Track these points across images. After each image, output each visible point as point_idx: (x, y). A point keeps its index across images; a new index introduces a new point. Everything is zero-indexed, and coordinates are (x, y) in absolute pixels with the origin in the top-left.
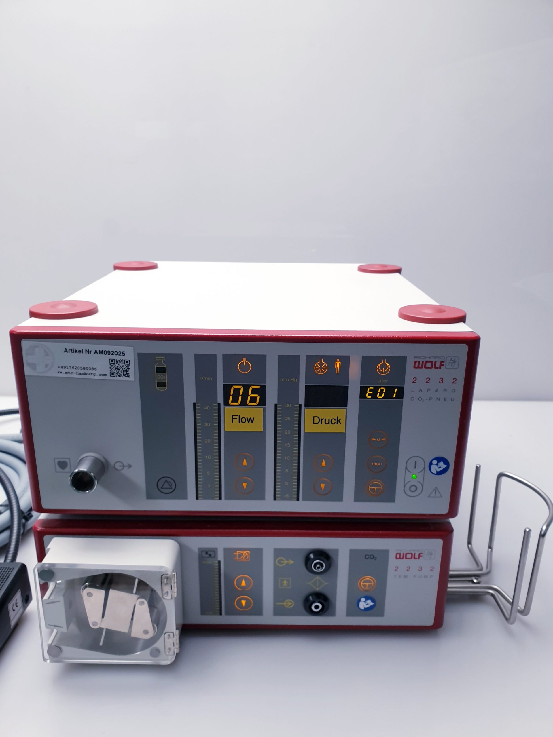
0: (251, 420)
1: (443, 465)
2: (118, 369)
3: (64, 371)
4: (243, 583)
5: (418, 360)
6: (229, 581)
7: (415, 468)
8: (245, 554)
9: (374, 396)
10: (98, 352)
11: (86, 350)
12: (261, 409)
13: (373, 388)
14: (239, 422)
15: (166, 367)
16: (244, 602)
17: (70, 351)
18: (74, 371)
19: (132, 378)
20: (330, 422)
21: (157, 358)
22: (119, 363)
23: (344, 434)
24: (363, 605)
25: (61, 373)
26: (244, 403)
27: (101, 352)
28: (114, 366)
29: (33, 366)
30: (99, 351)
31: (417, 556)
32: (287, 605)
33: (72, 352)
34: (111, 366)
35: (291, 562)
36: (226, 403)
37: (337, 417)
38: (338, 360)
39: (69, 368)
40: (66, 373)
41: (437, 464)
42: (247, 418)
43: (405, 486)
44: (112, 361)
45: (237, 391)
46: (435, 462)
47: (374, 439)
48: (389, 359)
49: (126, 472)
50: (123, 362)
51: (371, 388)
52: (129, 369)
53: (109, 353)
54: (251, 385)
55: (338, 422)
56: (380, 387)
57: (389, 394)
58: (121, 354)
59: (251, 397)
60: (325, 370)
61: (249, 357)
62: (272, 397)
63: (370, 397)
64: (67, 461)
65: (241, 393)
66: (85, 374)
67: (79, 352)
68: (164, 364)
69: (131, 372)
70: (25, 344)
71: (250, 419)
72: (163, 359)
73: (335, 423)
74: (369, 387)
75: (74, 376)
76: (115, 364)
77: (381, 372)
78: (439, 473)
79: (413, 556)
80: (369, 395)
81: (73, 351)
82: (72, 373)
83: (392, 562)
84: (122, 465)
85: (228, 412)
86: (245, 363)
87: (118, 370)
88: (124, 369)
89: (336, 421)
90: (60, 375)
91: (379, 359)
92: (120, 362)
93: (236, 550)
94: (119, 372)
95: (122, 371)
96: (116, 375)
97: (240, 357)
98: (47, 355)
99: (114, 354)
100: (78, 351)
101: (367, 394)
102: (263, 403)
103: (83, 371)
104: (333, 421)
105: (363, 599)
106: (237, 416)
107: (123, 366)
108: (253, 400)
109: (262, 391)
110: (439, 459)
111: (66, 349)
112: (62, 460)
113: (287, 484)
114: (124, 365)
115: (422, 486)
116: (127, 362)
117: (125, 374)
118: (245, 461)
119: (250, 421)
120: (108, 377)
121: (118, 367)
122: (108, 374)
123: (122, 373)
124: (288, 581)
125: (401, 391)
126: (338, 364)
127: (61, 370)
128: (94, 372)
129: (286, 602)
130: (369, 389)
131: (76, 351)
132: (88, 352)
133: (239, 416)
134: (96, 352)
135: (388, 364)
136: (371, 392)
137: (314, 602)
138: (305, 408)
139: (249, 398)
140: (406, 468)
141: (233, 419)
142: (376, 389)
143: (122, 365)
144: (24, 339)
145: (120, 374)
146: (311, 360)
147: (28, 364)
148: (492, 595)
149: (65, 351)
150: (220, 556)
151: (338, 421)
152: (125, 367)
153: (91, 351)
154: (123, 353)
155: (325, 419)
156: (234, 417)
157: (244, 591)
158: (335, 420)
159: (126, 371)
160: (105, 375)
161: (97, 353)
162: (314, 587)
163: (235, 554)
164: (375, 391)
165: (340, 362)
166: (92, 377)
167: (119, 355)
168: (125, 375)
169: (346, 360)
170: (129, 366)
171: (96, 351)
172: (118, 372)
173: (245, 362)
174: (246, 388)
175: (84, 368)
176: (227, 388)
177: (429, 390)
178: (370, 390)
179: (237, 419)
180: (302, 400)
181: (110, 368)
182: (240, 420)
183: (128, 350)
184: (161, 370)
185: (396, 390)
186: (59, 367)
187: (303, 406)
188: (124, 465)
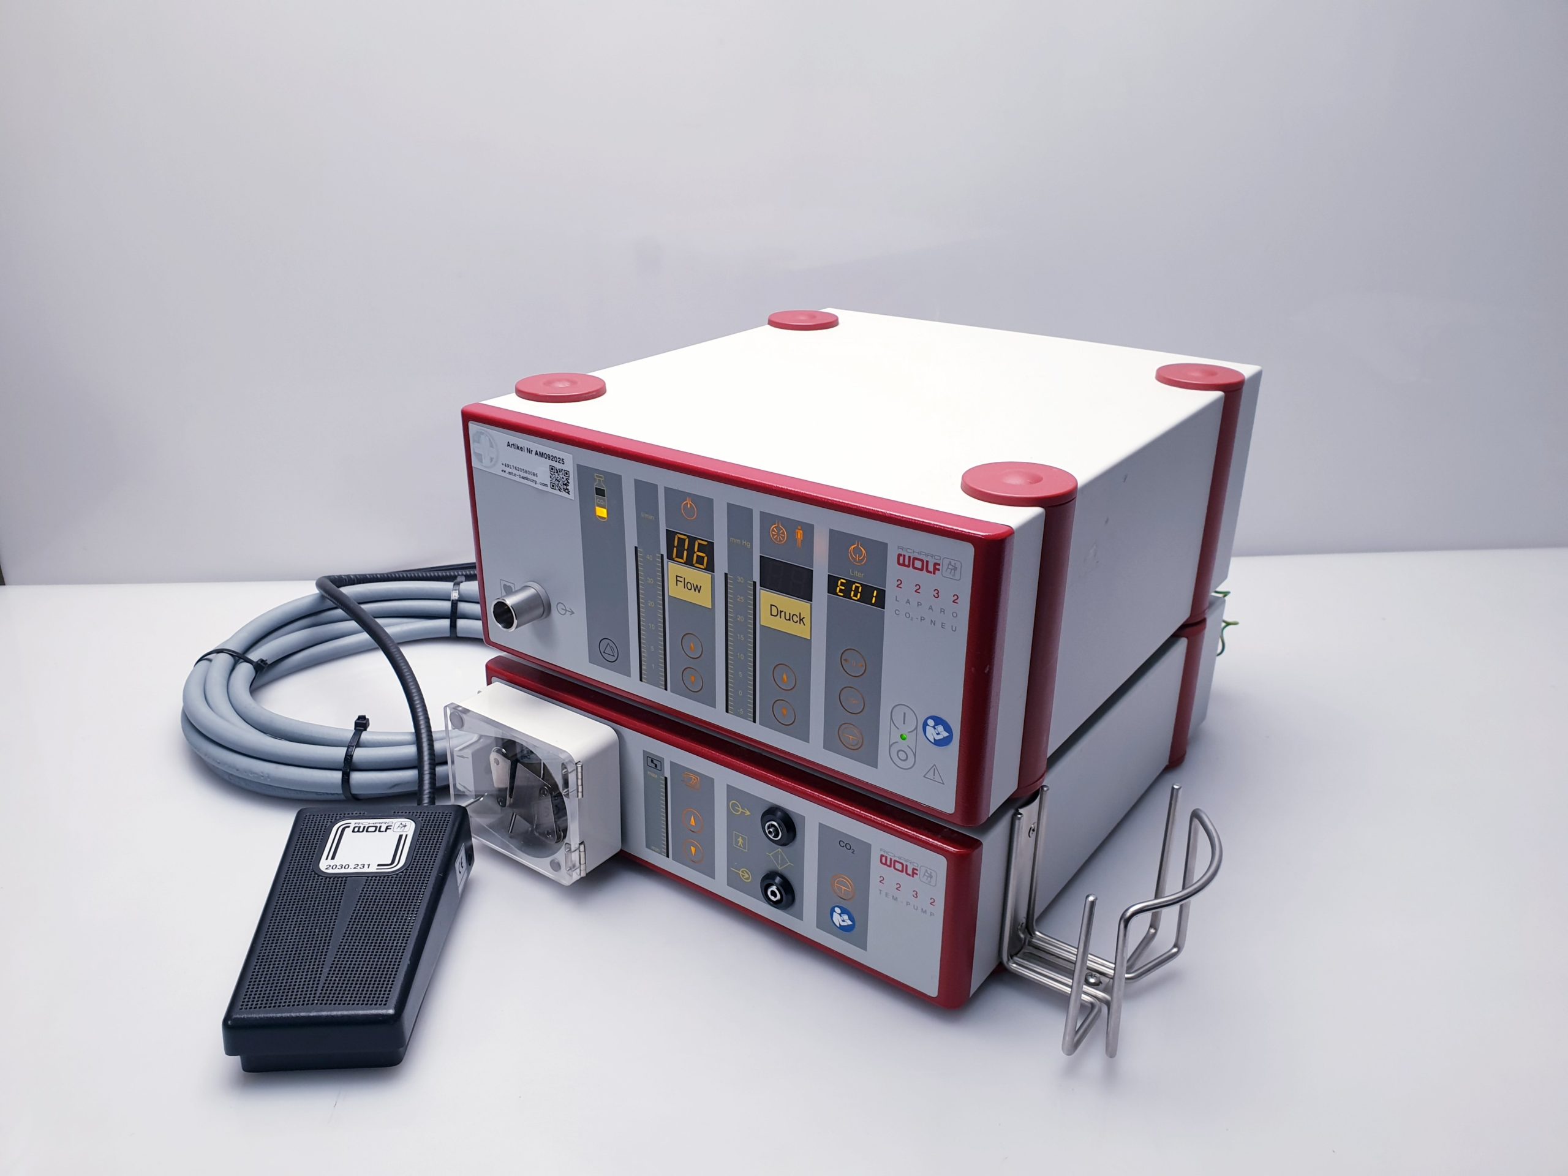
0: (697, 589)
3: (508, 470)
4: (693, 822)
5: (903, 553)
6: (677, 812)
7: (904, 723)
8: (695, 779)
9: (846, 594)
11: (527, 449)
12: (709, 576)
13: (844, 581)
14: (685, 588)
15: (605, 488)
16: (693, 849)
17: (512, 446)
18: (517, 473)
19: (571, 496)
20: (791, 618)
21: (596, 476)
22: (559, 473)
23: (810, 641)
25: (505, 472)
26: (689, 562)
27: (542, 455)
28: (554, 476)
30: (540, 452)
32: (742, 876)
34: (551, 475)
35: (747, 812)
36: (670, 556)
37: (800, 614)
38: (799, 528)
39: (511, 467)
40: (509, 473)
42: (693, 584)
43: (890, 746)
44: (552, 468)
45: (682, 542)
46: (931, 722)
48: (866, 542)
49: (567, 618)
50: (563, 472)
51: (842, 580)
52: (569, 483)
53: (548, 457)
54: (697, 539)
55: (801, 622)
56: (854, 582)
57: (866, 597)
59: (697, 556)
61: (693, 497)
62: (721, 562)
63: (842, 594)
64: (512, 586)
65: (686, 546)
66: (527, 479)
67: (521, 449)
68: (603, 485)
69: (571, 487)
70: (474, 426)
71: (697, 586)
72: (602, 478)
73: (797, 621)
74: (840, 578)
75: (517, 479)
76: (556, 474)
77: (855, 560)
80: (839, 591)
81: (515, 447)
82: (515, 475)
83: (876, 865)
84: (563, 608)
85: (672, 569)
87: (558, 482)
88: (564, 481)
89: (798, 619)
90: (503, 474)
91: (851, 538)
93: (684, 769)
95: (562, 485)
96: (556, 488)
97: (684, 496)
99: (554, 459)
101: (837, 588)
102: (711, 567)
103: (525, 475)
104: (795, 619)
106: (682, 577)
108: (700, 560)
109: (710, 551)
111: (508, 442)
112: (507, 584)
113: (739, 693)
114: (564, 477)
115: (915, 755)
116: (567, 473)
117: (566, 490)
118: (691, 645)
120: (549, 489)
121: (557, 477)
122: (549, 485)
123: (563, 487)
124: (743, 839)
125: (882, 596)
127: (504, 468)
128: (534, 478)
129: (741, 872)
130: (840, 582)
131: (518, 448)
132: (529, 451)
133: (684, 578)
136: (843, 588)
137: (773, 885)
138: (761, 589)
139: (695, 556)
140: (892, 719)
141: (676, 580)
142: (850, 584)
143: (561, 476)
144: (473, 420)
145: (560, 487)
146: (767, 519)
147: (475, 453)
149: (508, 446)
150: (667, 772)
151: (801, 620)
152: (565, 479)
153: (532, 451)
154: (562, 461)
155: (785, 613)
156: (679, 578)
157: (694, 834)
158: (797, 617)
159: (566, 485)
160: (546, 485)
161: (538, 454)
162: (776, 863)
163: (683, 774)
164: (848, 586)
165: (802, 532)
166: (533, 484)
167: (559, 462)
169: (810, 531)
170: (569, 479)
171: (537, 451)
172: (558, 485)
174: (692, 541)
175: (526, 472)
176: (671, 536)
177: (918, 604)
178: (842, 584)
179: (681, 582)
180: (756, 577)
181: (551, 477)
182: (686, 586)
183: (568, 458)
184: (600, 492)
185: (876, 592)
186: (503, 464)
187: (758, 586)
188: (567, 609)
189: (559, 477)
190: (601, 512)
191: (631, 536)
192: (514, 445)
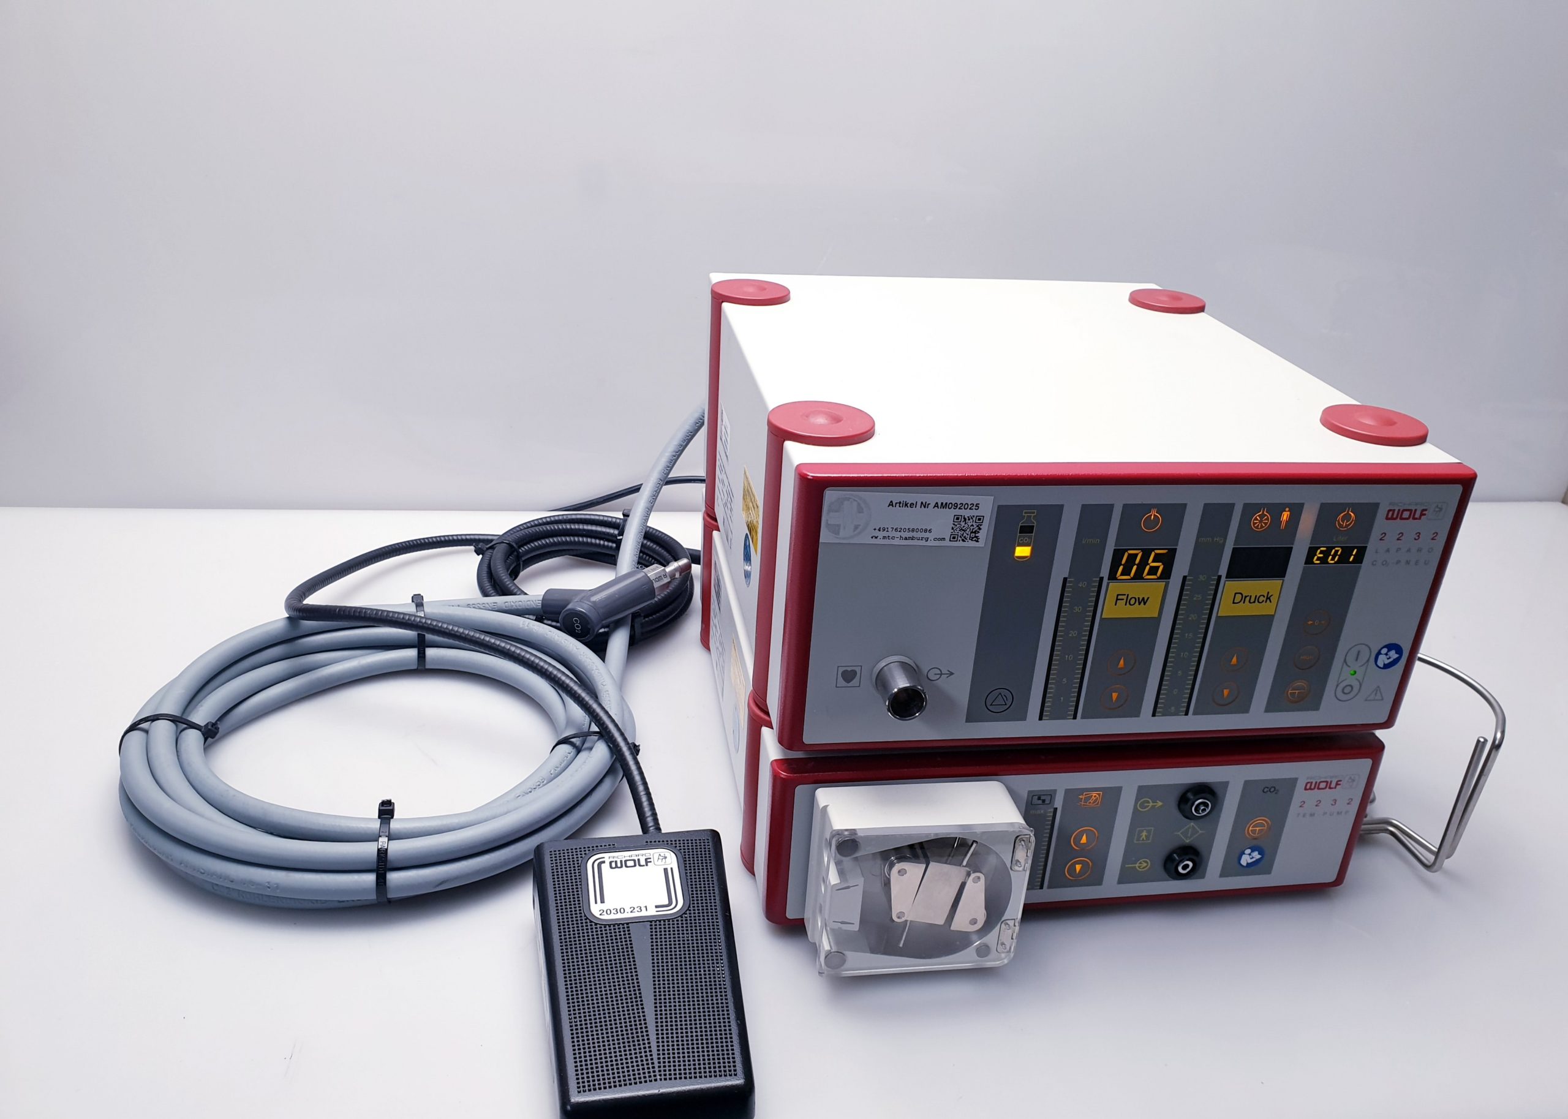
0: (1144, 601)
1: (1393, 655)
2: (963, 530)
3: (881, 534)
4: (1084, 840)
6: (1064, 837)
7: (1357, 660)
8: (1095, 796)
9: (1323, 560)
10: (939, 505)
11: (922, 503)
12: (1162, 584)
13: (1325, 549)
14: (1126, 605)
15: (1035, 525)
16: (1078, 867)
17: (898, 505)
18: (898, 534)
19: (981, 544)
20: (1257, 599)
21: (1026, 513)
22: (967, 521)
23: (1272, 617)
24: (1245, 860)
25: (876, 538)
26: (1138, 576)
27: (944, 506)
28: (958, 526)
29: (835, 529)
30: (942, 503)
31: (1333, 785)
32: (1139, 867)
33: (900, 507)
34: (954, 526)
35: (1160, 804)
36: (1112, 577)
37: (1268, 593)
38: (1287, 509)
39: (890, 529)
40: (884, 537)
41: (1386, 654)
42: (1139, 598)
43: (1337, 686)
44: (957, 518)
45: (1132, 557)
46: (1384, 651)
47: (1310, 622)
48: (1355, 507)
49: (943, 683)
50: (974, 519)
51: (1322, 549)
52: (980, 529)
53: (956, 506)
54: (1153, 550)
55: (1268, 601)
56: (1334, 548)
57: (1344, 559)
58: (974, 507)
59: (1151, 567)
60: (1266, 524)
61: (1160, 508)
62: (1181, 566)
63: (1318, 562)
64: (858, 669)
65: (1137, 561)
66: (912, 538)
67: (911, 505)
68: (1033, 521)
69: (982, 535)
70: (830, 496)
71: (1143, 599)
72: (1034, 513)
73: (1263, 601)
74: (1319, 548)
75: (897, 542)
76: (962, 523)
77: (1341, 526)
78: (1386, 666)
79: (1328, 785)
80: (1317, 560)
81: (901, 505)
82: (893, 538)
83: (1299, 794)
84: (939, 672)
85: (1113, 589)
86: (1152, 517)
87: (963, 532)
88: (973, 529)
89: (1265, 599)
90: (874, 541)
91: (1342, 507)
92: (969, 519)
93: (1082, 791)
94: (965, 534)
95: (969, 533)
96: (959, 538)
97: (1146, 508)
98: (860, 510)
99: (963, 507)
100: (909, 505)
101: (1316, 558)
102: (1166, 575)
103: (911, 534)
104: (1261, 599)
105: (1248, 851)
106: (1125, 595)
107: (972, 525)
108: (1153, 571)
109: (1168, 559)
110: (1390, 647)
111: (891, 502)
112: (849, 669)
113: (1175, 692)
114: (974, 524)
115: (1361, 685)
116: (980, 519)
117: (973, 538)
118: (1122, 662)
119: (1142, 603)
120: (947, 543)
121: (964, 527)
122: (947, 539)
123: (969, 536)
124: (1149, 832)
125: (1362, 551)
126: (1285, 516)
127: (877, 533)
128: (927, 535)
129: (1140, 863)
130: (1319, 551)
131: (906, 505)
132: (925, 505)
133: (1128, 595)
134: (936, 505)
135: (1351, 513)
136: (1321, 555)
137: (1182, 861)
138: (1225, 581)
139: (1148, 568)
140: (1345, 661)
141: (1117, 599)
142: (1330, 549)
143: (970, 524)
144: (827, 489)
145: (965, 537)
146: (1250, 509)
147: (828, 525)
148: (1392, 834)
149: (890, 505)
150: (1058, 803)
151: (1268, 598)
152: (975, 526)
153: (929, 504)
154: (976, 506)
155: (1251, 596)
156: (1120, 597)
157: (1083, 851)
158: (1264, 597)
159: (975, 532)
160: (944, 539)
161: (938, 507)
162: (1185, 839)
163: (1081, 797)
164: (1326, 554)
165: (1289, 513)
166: (923, 543)
167: (970, 509)
168: (971, 539)
169: (1297, 510)
170: (981, 525)
171: (937, 503)
172: (963, 535)
173: (1154, 515)
174: (1146, 553)
175: (913, 530)
176: (1118, 554)
177: (1399, 549)
178: (1321, 552)
179: (1123, 599)
180: (1223, 571)
181: (953, 529)
182: (1128, 602)
183: (986, 503)
184: (1027, 530)
185: (1355, 550)
186: (875, 529)
187: (1223, 579)
188: (943, 672)
189: (966, 526)
190: (1023, 551)
191: (1061, 567)
192: (900, 503)
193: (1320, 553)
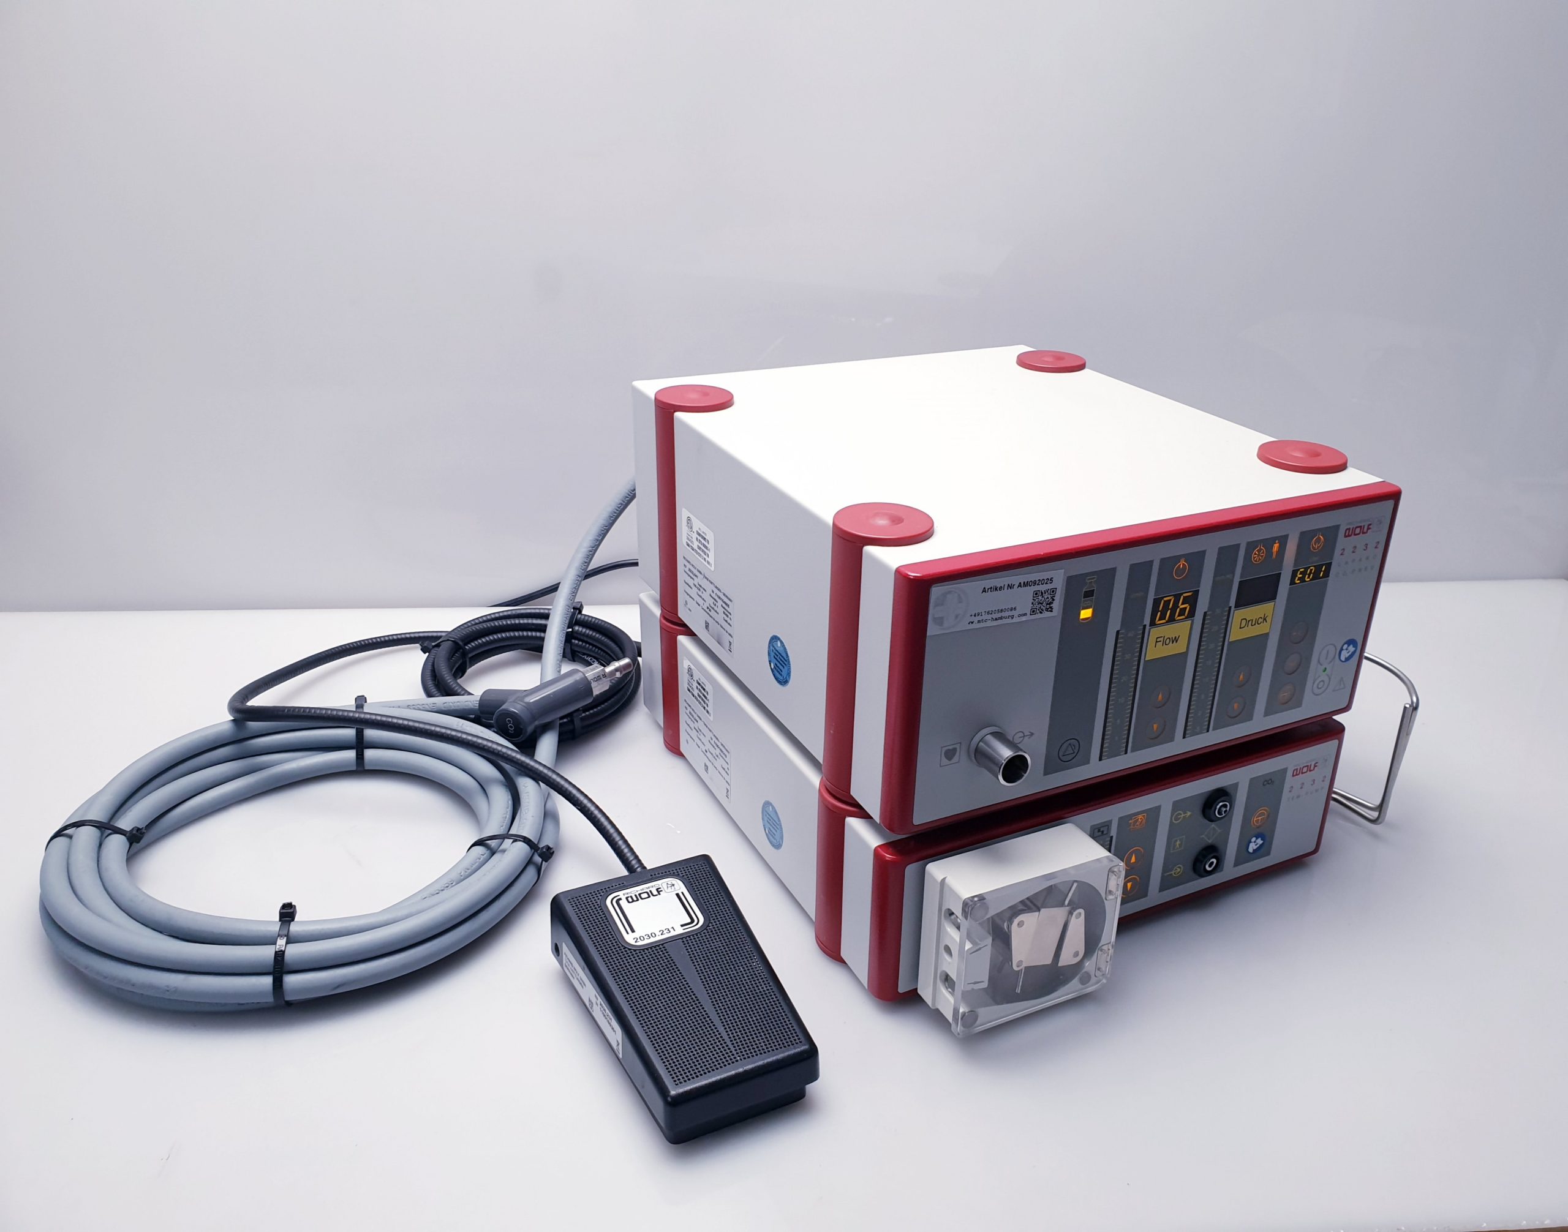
0: (1176, 640)
3: (977, 619)
7: (1327, 658)
8: (1141, 818)
9: (1302, 580)
10: (1022, 584)
11: (1009, 585)
12: (1188, 622)
13: (1304, 570)
14: (1163, 645)
15: (1095, 589)
16: (1130, 885)
17: (989, 590)
18: (989, 617)
19: (1055, 613)
20: (1256, 622)
21: (1088, 579)
22: (1044, 595)
23: (1269, 634)
25: (973, 623)
26: (1172, 620)
27: (1026, 584)
28: (1037, 600)
29: (940, 621)
30: (1024, 582)
32: (1175, 873)
34: (1033, 601)
35: (1189, 813)
36: (1153, 624)
37: (1265, 614)
38: (1275, 543)
39: (983, 614)
40: (979, 622)
42: (1172, 638)
43: (1314, 683)
44: (1036, 594)
45: (1167, 603)
48: (1323, 531)
49: (1025, 742)
50: (1049, 592)
51: (1301, 570)
52: (1053, 600)
53: (1035, 583)
54: (1182, 594)
55: (1265, 621)
56: (1310, 567)
57: (1316, 577)
58: (1048, 582)
59: (1181, 609)
61: (1187, 557)
62: (1203, 604)
63: (1299, 582)
64: (957, 746)
65: (1171, 606)
66: (1001, 618)
67: (1000, 588)
68: (1094, 585)
69: (1055, 604)
70: (936, 591)
71: (1175, 638)
72: (1094, 578)
74: (1299, 569)
75: (990, 624)
76: (1039, 597)
80: (1298, 580)
81: (992, 590)
82: (986, 621)
83: (1289, 781)
84: (1022, 734)
85: (1155, 632)
86: (1181, 566)
87: (1040, 605)
88: (1048, 601)
89: (1262, 620)
90: (972, 626)
91: (1315, 532)
92: (1045, 593)
93: (1132, 816)
94: (1042, 607)
95: (1045, 605)
96: (1038, 611)
97: (1177, 559)
98: (960, 602)
99: (1040, 583)
100: (998, 589)
101: (1297, 578)
102: (1192, 614)
103: (999, 615)
104: (1260, 621)
106: (1161, 637)
107: (1048, 598)
108: (1182, 612)
109: (1193, 600)
111: (984, 588)
112: (950, 748)
113: (1199, 713)
114: (1049, 596)
115: (1329, 679)
116: (1054, 591)
118: (1160, 696)
119: (1175, 642)
120: (1028, 617)
121: (1041, 600)
122: (1028, 613)
123: (1045, 608)
124: (1181, 840)
125: (1329, 566)
126: (1276, 546)
127: (973, 619)
128: (1012, 613)
129: (1176, 869)
130: (1299, 572)
131: (996, 589)
132: (1010, 587)
133: (1164, 637)
135: (1322, 537)
136: (1301, 576)
137: (1208, 860)
138: (1234, 611)
139: (1178, 610)
140: (1318, 660)
141: (1157, 642)
142: (1306, 570)
143: (1046, 597)
144: (934, 585)
145: (1042, 609)
146: (1250, 547)
149: (983, 591)
150: (1114, 830)
151: (1265, 619)
152: (1050, 598)
153: (1014, 585)
154: (1051, 580)
155: (1252, 620)
156: (1157, 639)
157: (1132, 869)
158: (1262, 618)
159: (1050, 604)
160: (1026, 615)
161: (1021, 586)
162: (1208, 840)
163: (1130, 821)
164: (1304, 574)
165: (1278, 544)
166: (1010, 621)
167: (1046, 583)
168: (1047, 610)
169: (1283, 540)
170: (1055, 597)
171: (1020, 583)
172: (1040, 608)
173: (1183, 564)
174: (1177, 597)
175: (1002, 611)
176: (1156, 602)
177: (1354, 561)
179: (1160, 641)
180: (1232, 603)
181: (1032, 603)
182: (1165, 643)
183: (1058, 575)
184: (1089, 594)
185: (1324, 567)
186: (971, 616)
187: (1233, 609)
188: (1026, 735)
189: (1043, 599)
190: (1086, 614)
191: (1115, 623)
192: (991, 588)
193: (1300, 574)
